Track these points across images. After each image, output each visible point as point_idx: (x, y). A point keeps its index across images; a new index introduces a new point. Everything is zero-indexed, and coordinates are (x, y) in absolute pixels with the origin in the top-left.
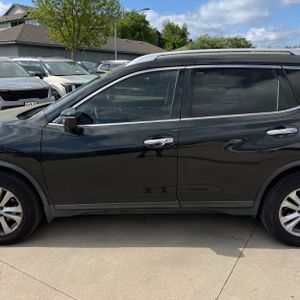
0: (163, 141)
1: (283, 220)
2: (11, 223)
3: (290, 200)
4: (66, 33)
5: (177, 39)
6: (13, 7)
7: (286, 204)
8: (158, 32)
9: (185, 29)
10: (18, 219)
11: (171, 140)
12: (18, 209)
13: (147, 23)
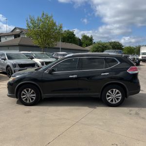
0: (74, 76)
1: (107, 99)
2: (32, 99)
3: (109, 93)
4: (40, 41)
5: (88, 42)
6: (15, 28)
7: (108, 94)
8: (79, 39)
9: (92, 38)
10: (34, 98)
11: (76, 76)
12: (34, 95)
13: (74, 35)
